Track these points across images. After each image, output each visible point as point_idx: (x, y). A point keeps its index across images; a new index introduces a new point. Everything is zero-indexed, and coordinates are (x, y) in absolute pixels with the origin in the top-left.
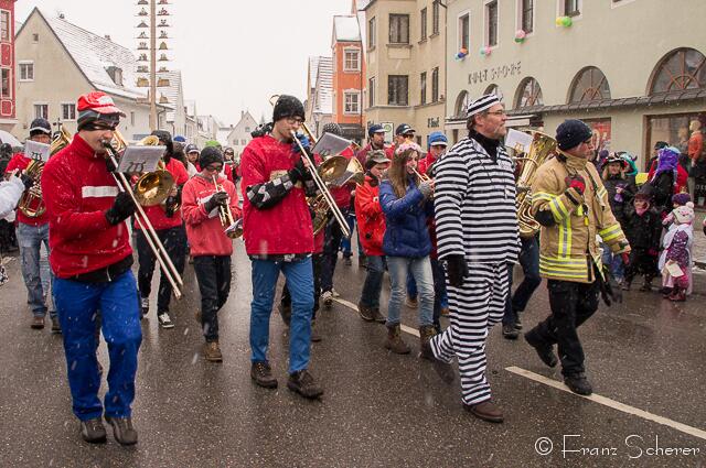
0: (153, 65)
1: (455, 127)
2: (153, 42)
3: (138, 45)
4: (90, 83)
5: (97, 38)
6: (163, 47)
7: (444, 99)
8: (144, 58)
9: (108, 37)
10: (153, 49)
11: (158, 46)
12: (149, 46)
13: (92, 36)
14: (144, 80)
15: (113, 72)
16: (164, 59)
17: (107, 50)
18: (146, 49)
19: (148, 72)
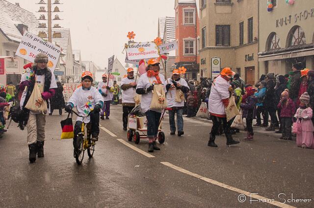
0: (50, 23)
1: (266, 59)
2: (50, 7)
3: (39, 9)
4: (5, 35)
5: (9, 4)
6: (57, 10)
7: (257, 40)
8: (43, 18)
9: (18, 4)
10: (49, 12)
11: (53, 9)
12: (46, 9)
13: (6, 3)
14: (43, 33)
15: (21, 28)
16: (57, 18)
17: (16, 13)
18: (45, 11)
19: (46, 27)
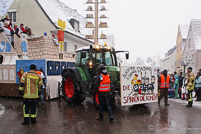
0: (97, 14)
4: (53, 23)
6: (103, 1)
8: (91, 9)
9: (75, 10)
10: (97, 3)
14: (90, 23)
16: (103, 9)
18: (92, 3)
19: (93, 18)
